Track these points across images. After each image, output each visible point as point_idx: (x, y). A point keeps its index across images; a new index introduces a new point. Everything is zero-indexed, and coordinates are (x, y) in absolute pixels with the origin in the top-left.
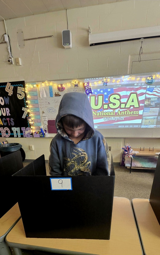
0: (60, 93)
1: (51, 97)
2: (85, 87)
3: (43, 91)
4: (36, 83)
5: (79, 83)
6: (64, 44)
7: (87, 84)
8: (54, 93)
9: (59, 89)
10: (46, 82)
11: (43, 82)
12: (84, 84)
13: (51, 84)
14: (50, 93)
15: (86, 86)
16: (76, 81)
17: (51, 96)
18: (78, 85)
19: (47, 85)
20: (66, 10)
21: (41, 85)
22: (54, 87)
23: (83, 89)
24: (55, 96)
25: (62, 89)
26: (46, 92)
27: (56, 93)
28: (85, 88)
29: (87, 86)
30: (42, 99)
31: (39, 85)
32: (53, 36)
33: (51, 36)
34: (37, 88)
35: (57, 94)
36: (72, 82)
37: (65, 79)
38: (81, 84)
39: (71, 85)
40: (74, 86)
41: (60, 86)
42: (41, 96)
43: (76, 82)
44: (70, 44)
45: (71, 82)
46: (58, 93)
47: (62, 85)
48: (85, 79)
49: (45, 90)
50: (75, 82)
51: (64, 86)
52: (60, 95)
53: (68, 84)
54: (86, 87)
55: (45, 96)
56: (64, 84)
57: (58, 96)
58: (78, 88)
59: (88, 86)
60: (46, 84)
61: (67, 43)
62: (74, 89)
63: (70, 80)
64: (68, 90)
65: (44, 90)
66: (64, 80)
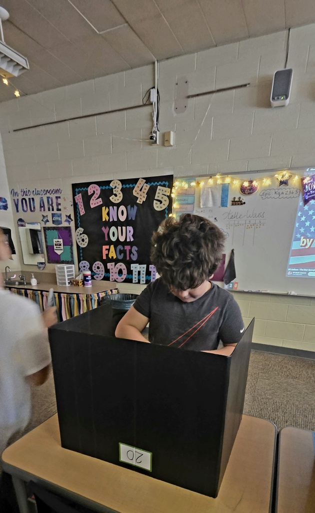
0: (244, 198)
1: (223, 206)
2: (304, 186)
3: (208, 194)
4: (197, 178)
5: (290, 177)
6: (273, 99)
7: (311, 180)
8: (230, 199)
9: (243, 190)
10: (218, 176)
11: (211, 176)
12: (302, 180)
13: (228, 180)
14: (222, 198)
15: (306, 184)
16: (284, 172)
17: (224, 204)
18: (289, 182)
19: (219, 182)
20: (289, 29)
21: (206, 183)
22: (233, 187)
23: (298, 191)
24: (233, 205)
25: (250, 190)
26: (213, 196)
27: (235, 198)
28: (305, 188)
29: (309, 183)
30: (202, 211)
31: (202, 184)
32: (249, 84)
33: (245, 85)
34: (196, 189)
35: (236, 201)
36: (276, 176)
37: (260, 171)
38: (296, 180)
39: (273, 181)
40: (278, 183)
41: (246, 184)
42: (201, 204)
43: (285, 174)
44: (287, 97)
45: (272, 177)
46: (240, 198)
47: (251, 182)
48: (308, 170)
49: (212, 192)
50: (283, 176)
51: (255, 183)
52: (244, 203)
53: (265, 180)
54: (307, 187)
55: (210, 204)
56: (255, 180)
57: (238, 204)
58: (288, 187)
59: (311, 183)
60: (217, 181)
61: (282, 95)
62: (277, 191)
63: (271, 171)
64: (263, 192)
65: (210, 193)
66: (257, 171)
